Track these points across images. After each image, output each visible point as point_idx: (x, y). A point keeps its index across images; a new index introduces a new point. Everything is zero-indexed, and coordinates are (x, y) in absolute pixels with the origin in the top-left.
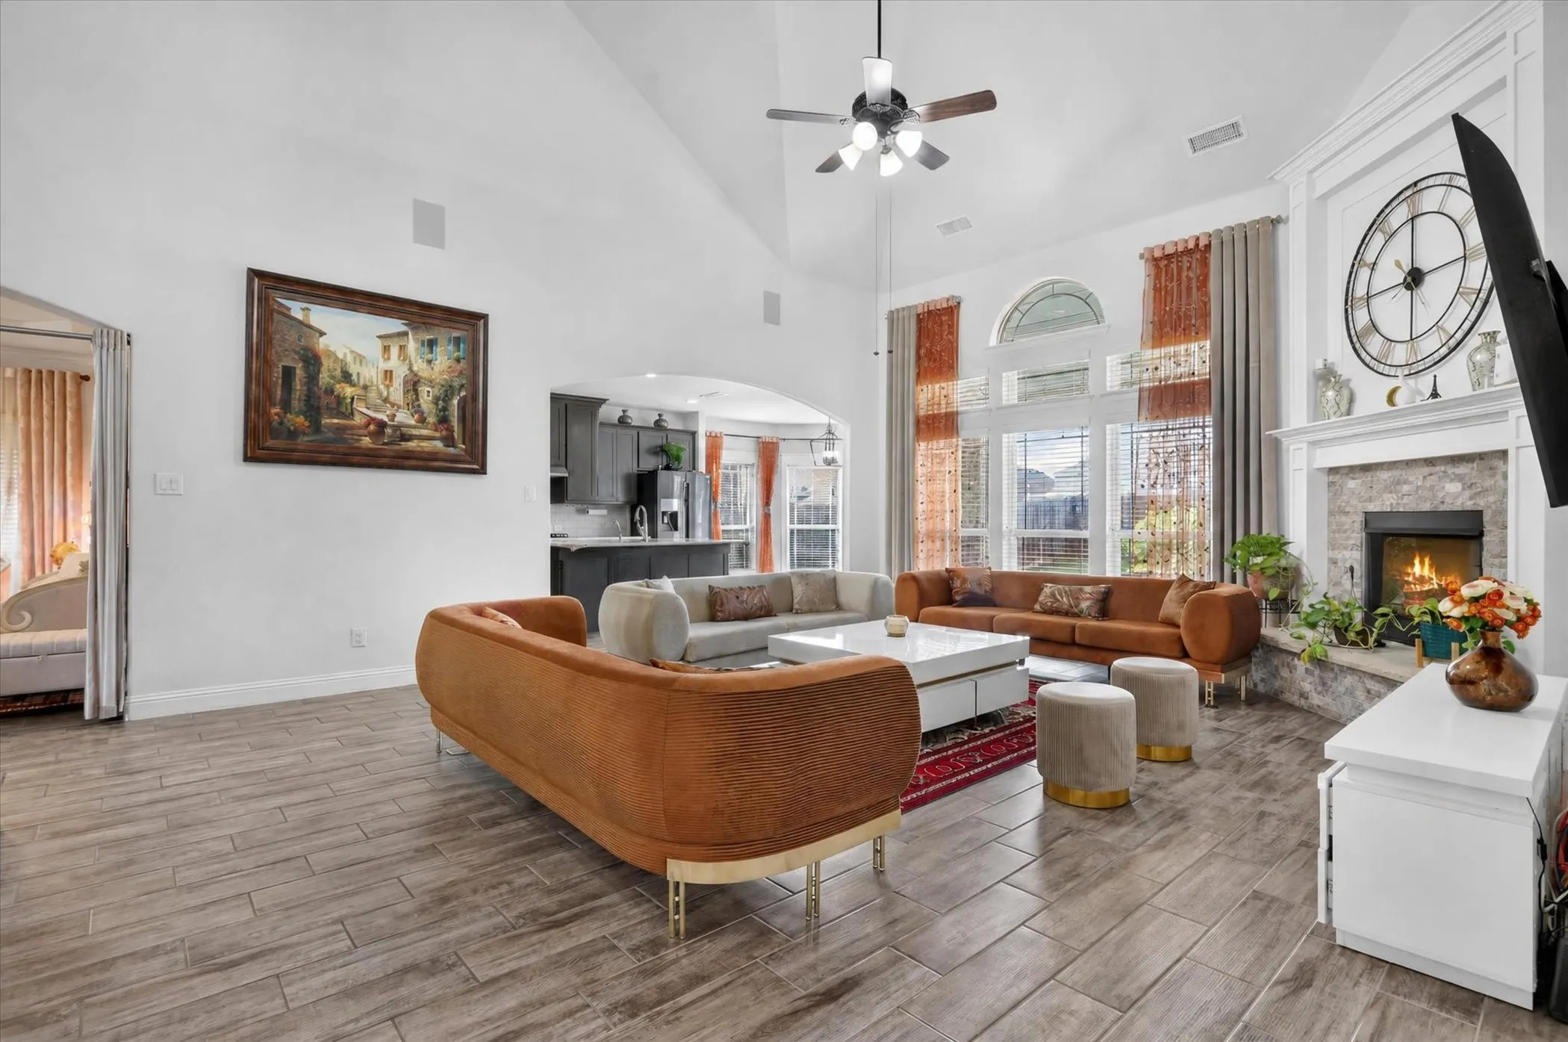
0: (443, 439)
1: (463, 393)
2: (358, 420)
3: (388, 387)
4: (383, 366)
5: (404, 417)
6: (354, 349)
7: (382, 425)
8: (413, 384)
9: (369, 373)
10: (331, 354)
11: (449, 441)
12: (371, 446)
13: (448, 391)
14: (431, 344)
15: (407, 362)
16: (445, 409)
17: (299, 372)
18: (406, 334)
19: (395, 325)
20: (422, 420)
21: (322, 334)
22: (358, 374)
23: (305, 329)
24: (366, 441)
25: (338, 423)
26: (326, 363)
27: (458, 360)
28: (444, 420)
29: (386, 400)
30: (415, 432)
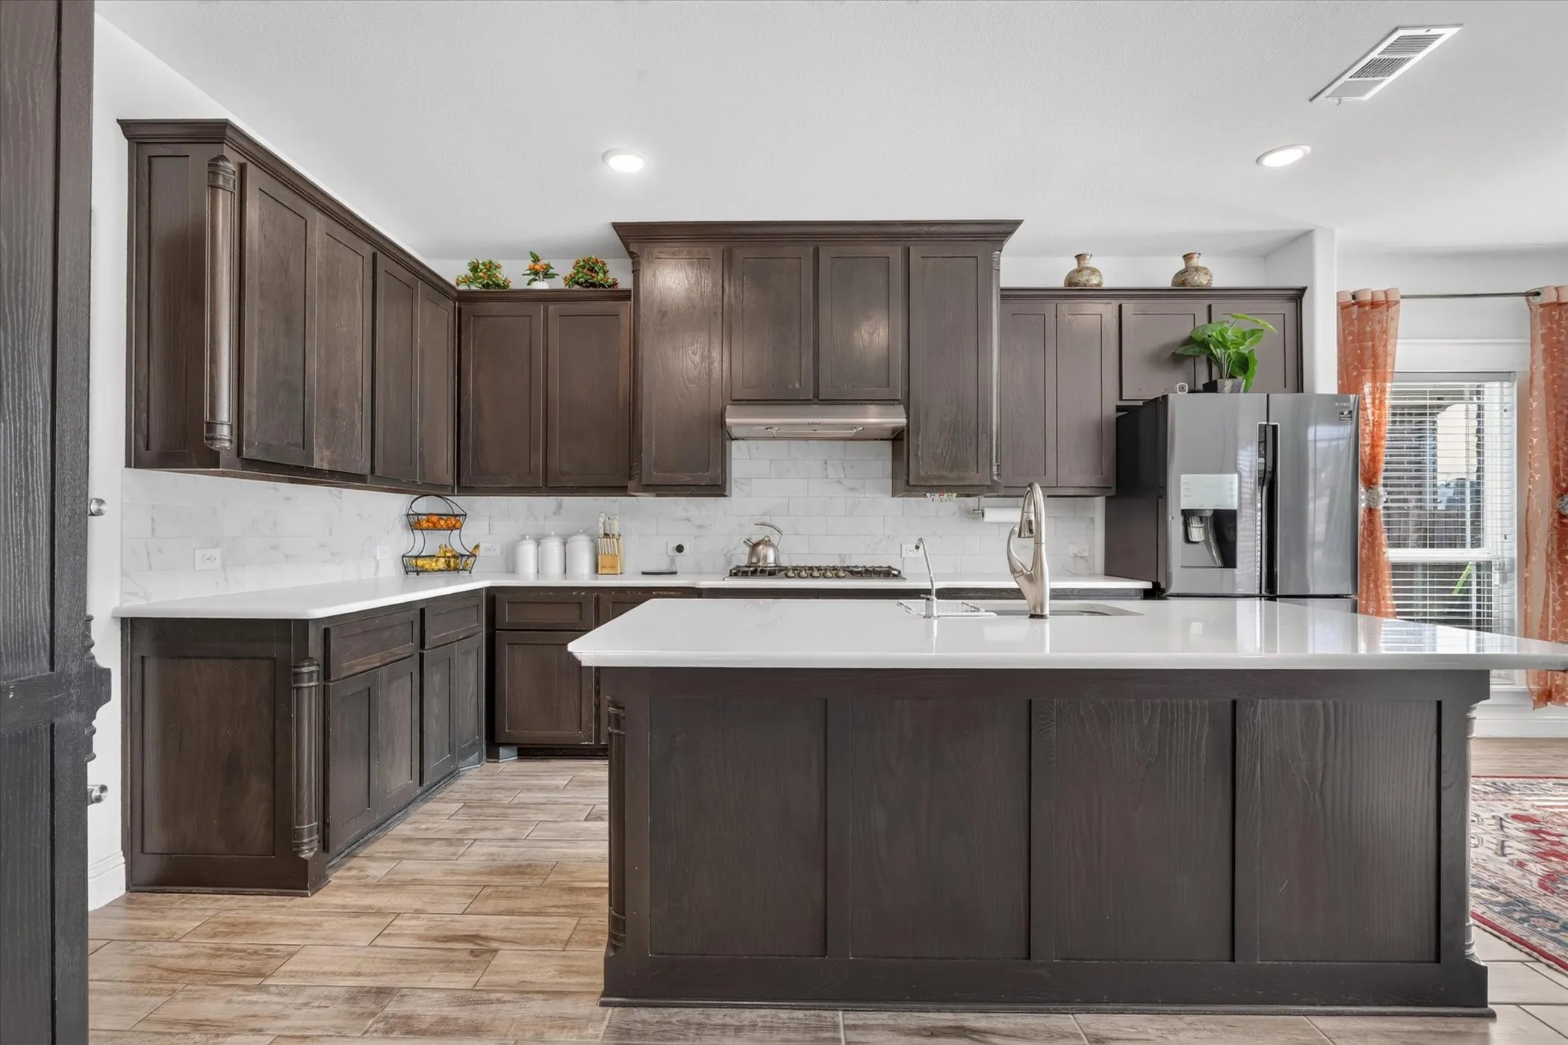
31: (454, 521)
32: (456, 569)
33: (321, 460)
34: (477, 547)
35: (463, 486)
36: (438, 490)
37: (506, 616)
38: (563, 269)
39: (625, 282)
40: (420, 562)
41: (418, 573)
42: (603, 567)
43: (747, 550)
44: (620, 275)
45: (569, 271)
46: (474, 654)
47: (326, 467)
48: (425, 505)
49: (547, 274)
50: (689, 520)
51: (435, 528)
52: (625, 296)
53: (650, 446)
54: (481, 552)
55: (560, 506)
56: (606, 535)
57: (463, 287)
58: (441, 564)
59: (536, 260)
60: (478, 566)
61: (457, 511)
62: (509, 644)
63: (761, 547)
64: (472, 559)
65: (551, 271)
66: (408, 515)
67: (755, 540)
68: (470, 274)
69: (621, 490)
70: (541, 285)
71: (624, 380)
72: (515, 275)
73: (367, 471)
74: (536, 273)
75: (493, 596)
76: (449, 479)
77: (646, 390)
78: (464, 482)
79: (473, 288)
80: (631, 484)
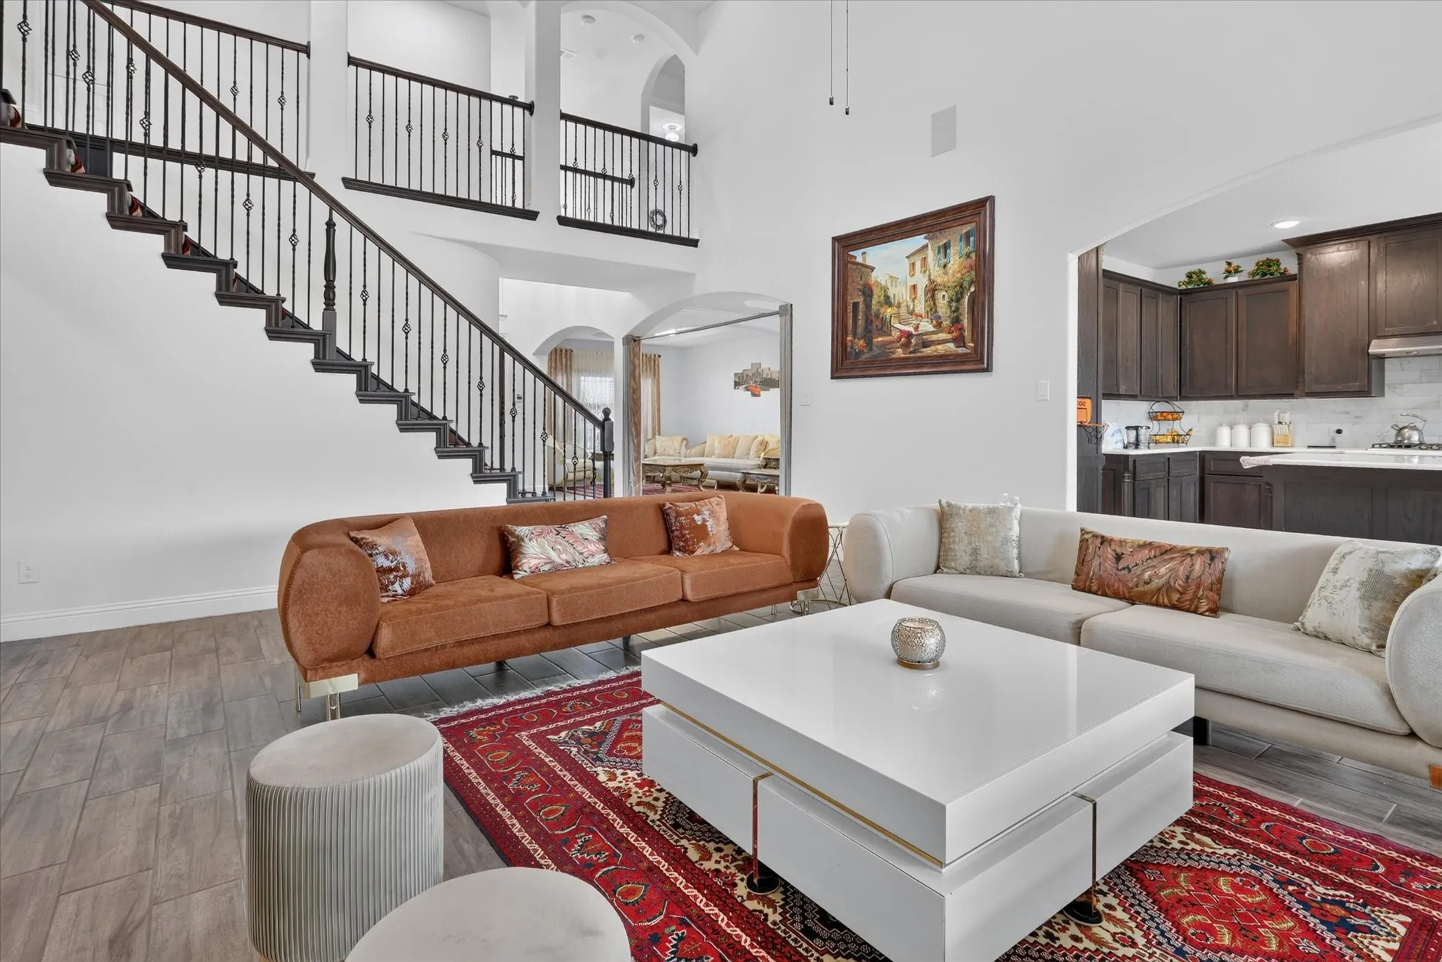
0: (954, 340)
1: (972, 289)
2: (895, 334)
3: (913, 300)
4: (911, 282)
5: (926, 326)
6: (891, 274)
7: (909, 335)
8: (932, 291)
9: (899, 293)
10: (878, 284)
11: (959, 341)
12: (903, 355)
13: (960, 289)
14: (946, 247)
15: (927, 273)
16: (957, 309)
17: (861, 307)
18: (926, 246)
19: (919, 241)
20: (939, 325)
21: (872, 269)
22: (894, 295)
23: (864, 270)
24: (900, 353)
25: (882, 341)
26: (876, 291)
27: (968, 256)
28: (956, 321)
29: (912, 313)
30: (934, 337)
31: (1176, 416)
32: (1178, 442)
33: (1122, 392)
34: (1191, 430)
35: (1183, 397)
36: (1168, 399)
37: (1211, 466)
38: (1248, 266)
39: (1293, 269)
40: (1157, 437)
41: (1156, 443)
42: (1277, 442)
43: (1395, 432)
44: (1289, 264)
45: (1253, 267)
46: (1193, 485)
47: (1124, 393)
48: (1158, 407)
49: (1237, 271)
50: (1347, 413)
51: (1165, 419)
52: (1293, 278)
53: (1311, 368)
54: (1192, 433)
55: (1247, 406)
56: (1280, 423)
57: (1184, 287)
58: (1169, 439)
59: (1229, 264)
60: (1191, 440)
61: (1178, 410)
62: (1214, 482)
63: (1406, 430)
64: (1188, 437)
65: (1240, 269)
66: (1149, 413)
67: (1401, 426)
68: (1186, 280)
69: (1290, 395)
70: (1233, 279)
71: (1293, 329)
72: (1215, 273)
73: (1138, 393)
74: (1229, 272)
75: (1203, 455)
76: (1175, 393)
77: (1307, 335)
78: (1183, 394)
79: (1190, 287)
80: (1297, 392)
